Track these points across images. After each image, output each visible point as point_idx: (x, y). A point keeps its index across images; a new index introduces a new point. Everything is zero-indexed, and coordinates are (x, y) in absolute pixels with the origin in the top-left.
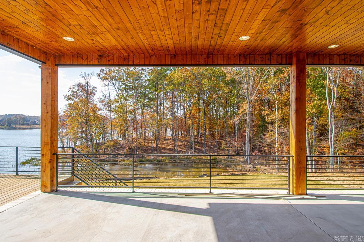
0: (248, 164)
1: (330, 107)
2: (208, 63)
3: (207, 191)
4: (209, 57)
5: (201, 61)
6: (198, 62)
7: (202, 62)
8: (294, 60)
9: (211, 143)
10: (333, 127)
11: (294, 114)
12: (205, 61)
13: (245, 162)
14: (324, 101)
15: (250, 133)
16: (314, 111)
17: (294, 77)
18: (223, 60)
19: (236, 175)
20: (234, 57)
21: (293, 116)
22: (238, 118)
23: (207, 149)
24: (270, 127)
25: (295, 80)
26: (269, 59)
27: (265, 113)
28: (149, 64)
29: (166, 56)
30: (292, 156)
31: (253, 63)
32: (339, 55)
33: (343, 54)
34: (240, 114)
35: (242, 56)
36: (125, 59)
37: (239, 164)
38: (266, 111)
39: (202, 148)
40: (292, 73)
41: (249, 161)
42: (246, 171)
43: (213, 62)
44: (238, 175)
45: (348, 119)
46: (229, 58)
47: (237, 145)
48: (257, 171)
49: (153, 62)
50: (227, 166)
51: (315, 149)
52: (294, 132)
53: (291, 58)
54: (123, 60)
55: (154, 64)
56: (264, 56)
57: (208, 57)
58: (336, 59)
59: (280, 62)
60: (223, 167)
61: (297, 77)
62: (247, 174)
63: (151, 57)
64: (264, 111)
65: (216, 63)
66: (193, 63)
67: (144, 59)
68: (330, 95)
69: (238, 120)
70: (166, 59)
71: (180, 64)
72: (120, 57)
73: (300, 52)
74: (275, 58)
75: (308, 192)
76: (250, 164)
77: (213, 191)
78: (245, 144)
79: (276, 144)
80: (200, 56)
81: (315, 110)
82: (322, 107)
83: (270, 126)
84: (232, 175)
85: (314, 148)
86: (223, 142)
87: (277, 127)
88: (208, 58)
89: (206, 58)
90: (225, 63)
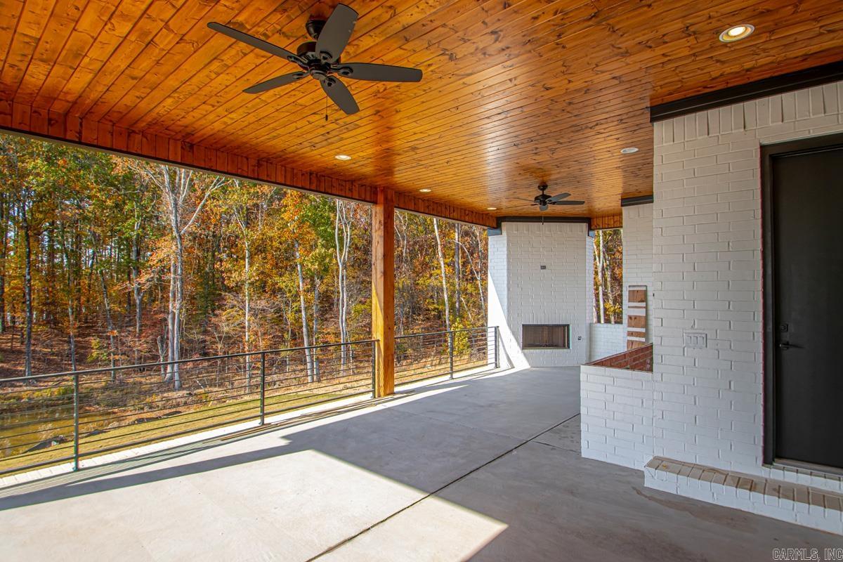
0: (174, 390)
1: (340, 261)
2: (258, 175)
3: (256, 423)
4: (261, 165)
5: (245, 169)
6: (239, 170)
7: (248, 172)
8: (381, 198)
9: (47, 346)
10: (345, 297)
11: (380, 278)
12: (253, 170)
13: (168, 385)
14: (332, 249)
15: (180, 313)
16: (316, 267)
17: (380, 222)
18: (285, 177)
19: (149, 420)
20: (303, 175)
21: (378, 280)
22: (148, 276)
23: (34, 367)
24: (230, 299)
25: (382, 227)
26: (351, 190)
27: (222, 266)
28: (125, 150)
29: (171, 141)
30: (378, 341)
31: (330, 192)
32: (423, 201)
33: (428, 200)
34: (154, 265)
35: (314, 175)
36: (52, 122)
37: (149, 392)
38: (224, 263)
39: (15, 365)
40: (378, 215)
41: (177, 383)
42: (178, 405)
43: (267, 176)
44: (157, 418)
45: (362, 283)
46: (294, 176)
47: (140, 346)
48: (200, 402)
49: (135, 148)
50: (114, 405)
51: (318, 338)
52: (380, 306)
53: (376, 194)
54: (46, 123)
55: (139, 152)
56: (344, 183)
57: (259, 165)
58: (421, 206)
59: (363, 197)
60: (101, 409)
61: (385, 223)
62: (180, 412)
63: (131, 134)
64: (219, 263)
65: (274, 180)
66: (230, 169)
67: (112, 135)
68: (341, 240)
69: (148, 280)
70: (171, 148)
71: (203, 166)
72: (35, 112)
73: (388, 188)
74: (357, 189)
75: (396, 389)
76: (181, 388)
77: (267, 420)
78: (164, 341)
79: (247, 333)
80: (245, 160)
81: (318, 265)
82: (327, 260)
83: (228, 295)
84: (141, 421)
85: (316, 336)
86: (94, 341)
87: (247, 298)
88: (258, 167)
89: (255, 166)
90: (288, 183)
